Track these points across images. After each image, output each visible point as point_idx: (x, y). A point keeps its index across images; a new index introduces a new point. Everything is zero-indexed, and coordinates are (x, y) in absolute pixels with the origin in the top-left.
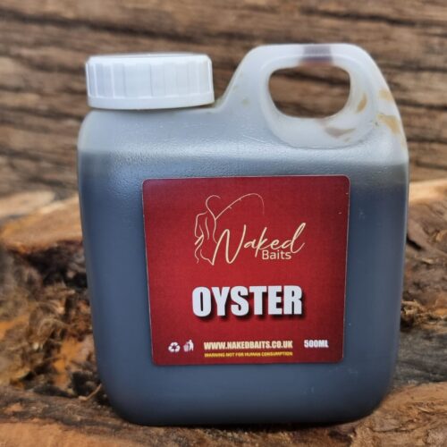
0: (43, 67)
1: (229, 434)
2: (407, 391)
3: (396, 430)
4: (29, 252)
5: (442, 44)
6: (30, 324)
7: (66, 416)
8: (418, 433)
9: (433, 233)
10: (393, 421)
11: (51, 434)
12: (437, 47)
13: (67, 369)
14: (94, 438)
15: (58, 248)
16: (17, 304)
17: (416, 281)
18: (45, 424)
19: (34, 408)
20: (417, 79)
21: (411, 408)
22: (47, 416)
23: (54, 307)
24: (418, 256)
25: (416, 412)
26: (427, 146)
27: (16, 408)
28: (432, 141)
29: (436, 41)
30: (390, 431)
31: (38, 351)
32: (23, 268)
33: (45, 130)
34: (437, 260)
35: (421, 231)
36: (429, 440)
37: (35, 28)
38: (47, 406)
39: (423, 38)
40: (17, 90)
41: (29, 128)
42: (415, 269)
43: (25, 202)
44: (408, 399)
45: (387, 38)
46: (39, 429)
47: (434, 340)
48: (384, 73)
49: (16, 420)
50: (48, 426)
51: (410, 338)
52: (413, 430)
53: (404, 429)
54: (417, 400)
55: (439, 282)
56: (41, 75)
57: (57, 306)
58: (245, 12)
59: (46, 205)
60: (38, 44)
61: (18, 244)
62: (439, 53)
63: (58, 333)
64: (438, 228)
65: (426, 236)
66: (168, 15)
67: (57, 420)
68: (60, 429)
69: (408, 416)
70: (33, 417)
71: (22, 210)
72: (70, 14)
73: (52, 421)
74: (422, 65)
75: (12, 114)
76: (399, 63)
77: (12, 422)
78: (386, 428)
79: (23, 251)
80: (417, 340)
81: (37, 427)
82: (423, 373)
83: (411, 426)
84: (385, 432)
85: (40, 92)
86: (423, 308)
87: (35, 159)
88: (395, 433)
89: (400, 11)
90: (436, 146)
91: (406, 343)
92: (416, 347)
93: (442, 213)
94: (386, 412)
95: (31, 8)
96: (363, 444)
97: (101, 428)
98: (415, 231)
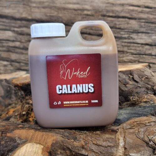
0: (21, 34)
3: (130, 128)
4: (21, 85)
5: (145, 25)
7: (35, 128)
8: (136, 129)
9: (141, 78)
10: (129, 126)
11: (31, 132)
12: (143, 26)
13: (33, 120)
17: (137, 92)
19: (26, 126)
20: (138, 35)
21: (134, 123)
22: (30, 128)
23: (29, 102)
24: (137, 84)
25: (136, 124)
26: (141, 56)
27: (21, 126)
28: (143, 54)
29: (143, 24)
30: (128, 129)
32: (19, 91)
34: (143, 86)
35: (138, 77)
36: (139, 131)
37: (19, 22)
38: (30, 125)
39: (139, 23)
40: (13, 41)
41: (17, 53)
42: (136, 88)
43: (17, 74)
44: (133, 120)
45: (128, 23)
47: (142, 108)
50: (30, 130)
53: (132, 128)
54: (136, 120)
55: (143, 92)
56: (21, 36)
58: (84, 16)
59: (24, 75)
60: (20, 27)
61: (18, 83)
62: (144, 28)
63: (30, 110)
64: (143, 76)
65: (140, 79)
66: (61, 17)
67: (33, 129)
68: (34, 131)
69: (133, 125)
70: (26, 128)
71: (17, 76)
72: (30, 18)
74: (139, 31)
75: (11, 48)
76: (132, 31)
77: (20, 129)
78: (127, 128)
79: (20, 85)
81: (27, 130)
82: (138, 115)
83: (134, 127)
84: (127, 129)
85: (20, 42)
86: (138, 99)
89: (132, 15)
90: (144, 56)
91: (134, 109)
92: (137, 110)
93: (144, 72)
94: (127, 124)
95: (17, 16)
96: (121, 133)
97: (46, 130)
98: (136, 77)
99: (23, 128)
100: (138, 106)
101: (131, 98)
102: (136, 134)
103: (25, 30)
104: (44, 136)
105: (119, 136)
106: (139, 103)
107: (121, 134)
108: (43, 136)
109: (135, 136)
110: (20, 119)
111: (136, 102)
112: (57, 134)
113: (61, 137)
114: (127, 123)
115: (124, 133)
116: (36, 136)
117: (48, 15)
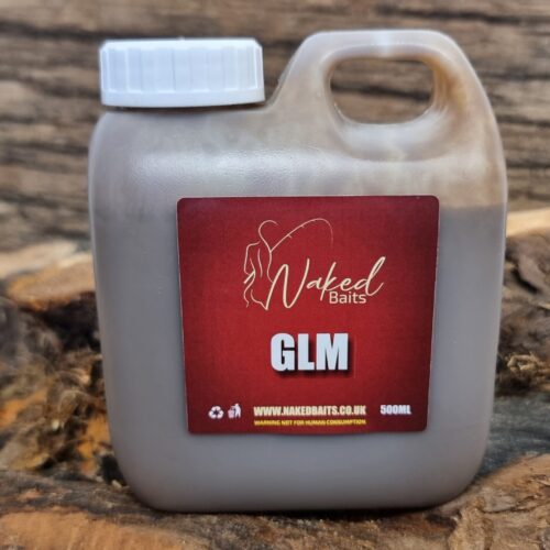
0: (60, 91)
1: (300, 522)
2: (524, 462)
3: (512, 510)
4: (45, 309)
6: (48, 401)
7: (94, 503)
8: (539, 512)
10: (508, 499)
11: (75, 526)
13: (95, 453)
14: (129, 529)
15: (81, 302)
16: (31, 379)
17: (533, 330)
18: (67, 513)
19: (54, 494)
21: (530, 482)
22: (71, 505)
23: (78, 376)
24: (534, 300)
25: (537, 486)
26: (541, 173)
27: (31, 494)
30: (504, 511)
31: (58, 432)
32: (39, 330)
33: (64, 169)
35: (536, 269)
38: (70, 491)
39: (531, 39)
40: (28, 121)
41: (44, 168)
42: (530, 316)
43: (40, 256)
44: (527, 471)
45: (485, 40)
46: (61, 520)
48: (484, 84)
49: (31, 508)
50: (71, 515)
51: (527, 402)
52: (533, 508)
53: (522, 508)
54: (538, 471)
56: (57, 102)
57: (81, 375)
58: (307, 15)
59: (67, 257)
60: (52, 63)
61: (32, 298)
63: (84, 409)
65: (543, 276)
66: (212, 22)
67: (82, 508)
68: (87, 518)
69: (527, 491)
70: (53, 504)
71: (37, 264)
72: (90, 26)
73: (76, 508)
74: (531, 72)
75: (22, 151)
76: (501, 71)
77: (26, 512)
78: (500, 506)
79: (38, 307)
80: (536, 404)
81: (58, 516)
82: (545, 441)
83: (530, 504)
84: (497, 512)
85: (56, 122)
86: (541, 364)
87: (52, 205)
88: (511, 514)
89: (500, 6)
91: (522, 409)
92: (534, 412)
94: (498, 488)
95: (42, 19)
96: (470, 530)
97: (138, 516)
98: (530, 269)
99: (38, 505)
100: (541, 396)
101: (511, 362)
102: (538, 538)
103: (72, 75)
104: (132, 542)
105: (465, 543)
106: (542, 383)
107: (471, 538)
108: (123, 542)
109: (537, 547)
110: (40, 452)
111: (529, 380)
112: (185, 536)
113: (205, 546)
114: (497, 482)
115: (485, 531)
116: (93, 544)
117: (165, 12)
